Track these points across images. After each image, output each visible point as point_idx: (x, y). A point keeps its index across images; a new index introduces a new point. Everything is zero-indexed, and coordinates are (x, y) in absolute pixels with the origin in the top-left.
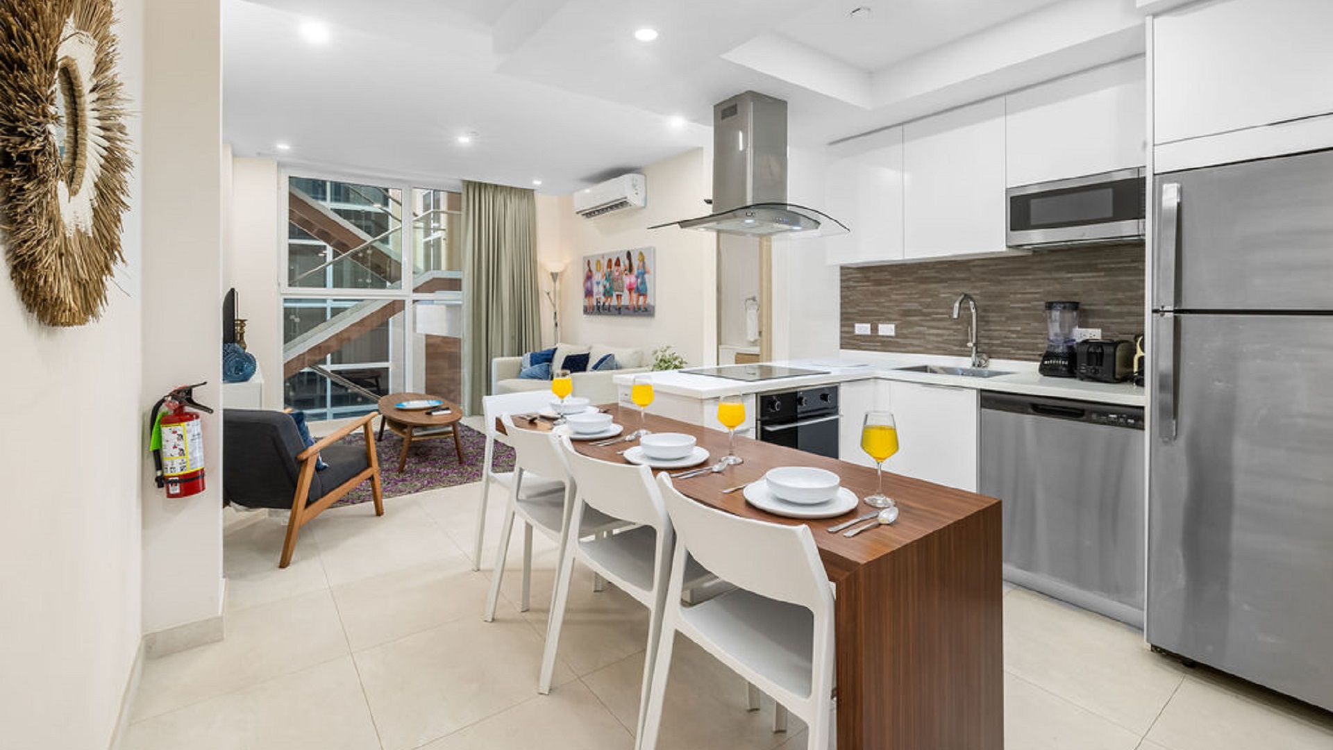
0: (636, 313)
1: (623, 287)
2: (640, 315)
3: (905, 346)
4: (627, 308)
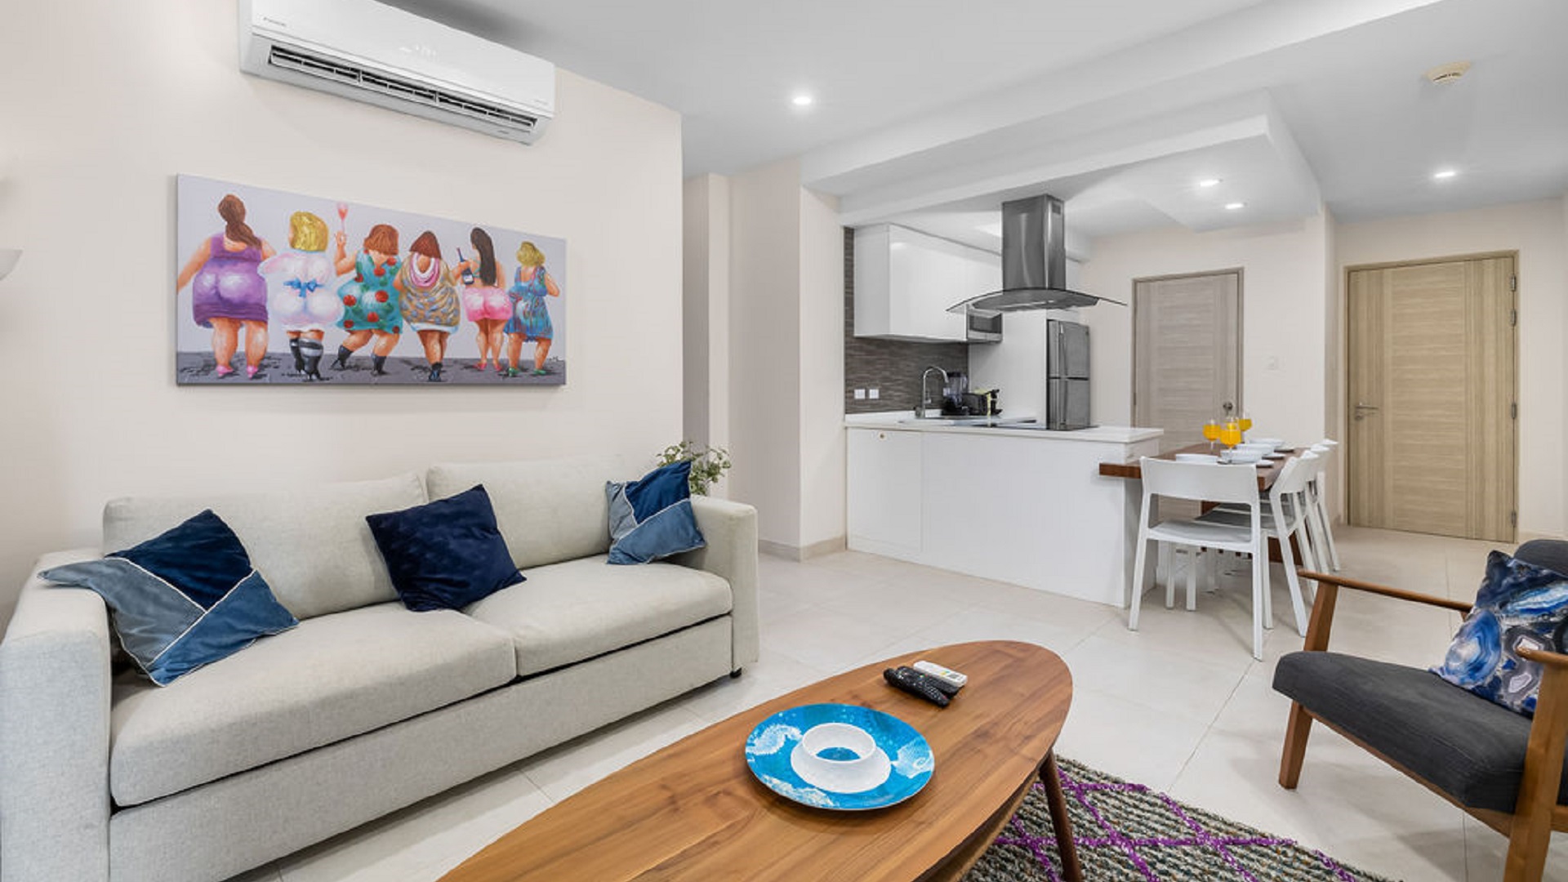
0: (509, 380)
1: (457, 311)
2: (523, 385)
3: (886, 405)
4: (471, 366)
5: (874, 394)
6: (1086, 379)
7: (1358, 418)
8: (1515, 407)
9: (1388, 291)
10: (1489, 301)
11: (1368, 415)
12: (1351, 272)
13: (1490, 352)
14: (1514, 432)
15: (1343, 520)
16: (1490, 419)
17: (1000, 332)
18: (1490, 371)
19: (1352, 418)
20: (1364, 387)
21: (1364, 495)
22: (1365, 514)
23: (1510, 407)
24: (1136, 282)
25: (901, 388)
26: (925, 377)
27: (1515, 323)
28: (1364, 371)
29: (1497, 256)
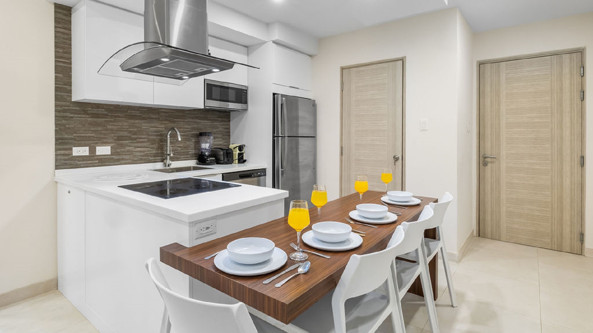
5: (104, 150)
6: (314, 137)
7: (485, 164)
8: (583, 158)
9: (503, 76)
10: (566, 84)
11: (491, 162)
12: (481, 64)
13: (567, 119)
14: (583, 176)
15: (475, 233)
16: (567, 168)
17: (246, 102)
18: (567, 133)
19: (481, 164)
20: (488, 145)
21: (488, 217)
22: (489, 230)
23: (579, 158)
24: (343, 69)
25: (145, 144)
26: (168, 136)
27: (583, 99)
28: (488, 132)
29: (571, 52)
